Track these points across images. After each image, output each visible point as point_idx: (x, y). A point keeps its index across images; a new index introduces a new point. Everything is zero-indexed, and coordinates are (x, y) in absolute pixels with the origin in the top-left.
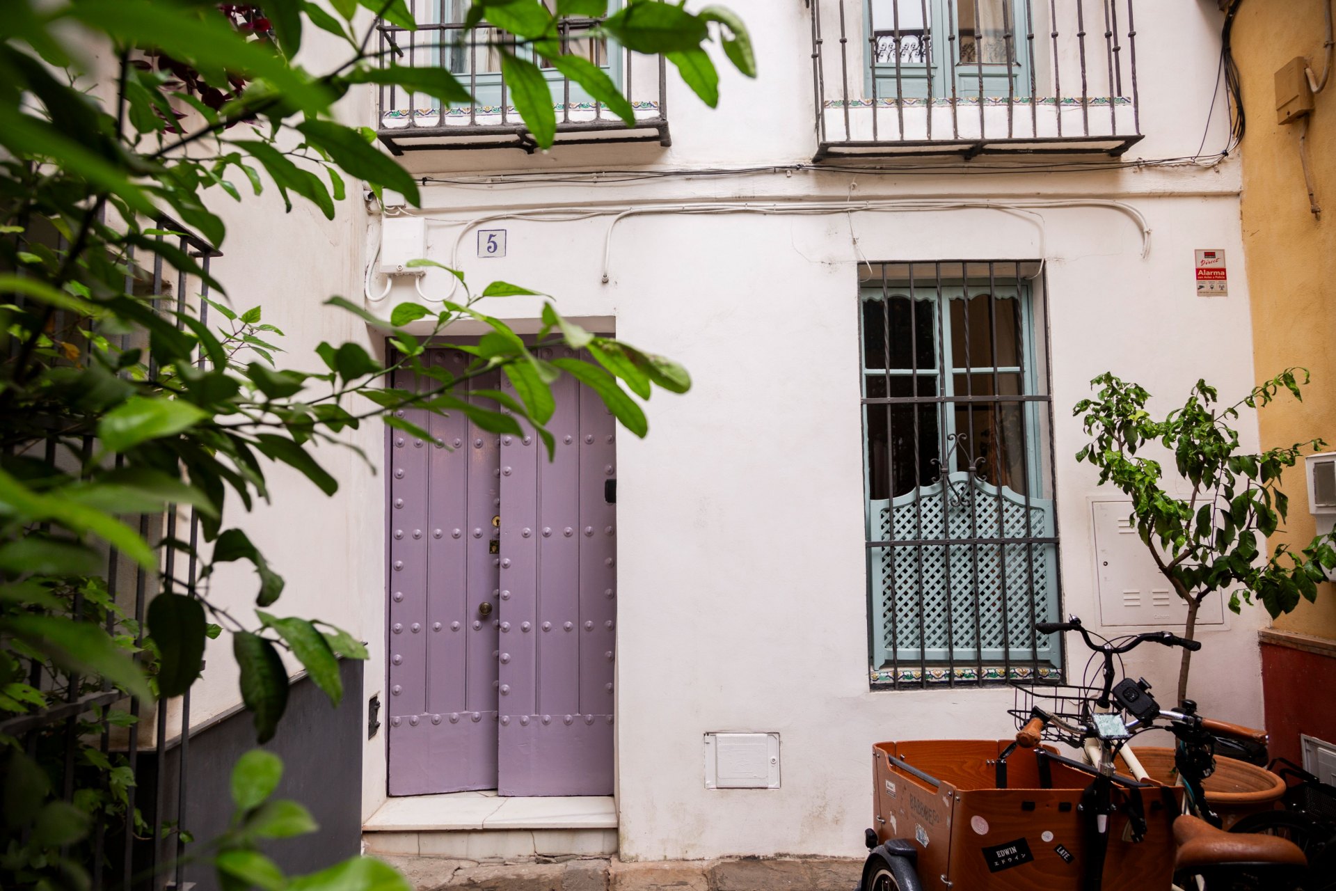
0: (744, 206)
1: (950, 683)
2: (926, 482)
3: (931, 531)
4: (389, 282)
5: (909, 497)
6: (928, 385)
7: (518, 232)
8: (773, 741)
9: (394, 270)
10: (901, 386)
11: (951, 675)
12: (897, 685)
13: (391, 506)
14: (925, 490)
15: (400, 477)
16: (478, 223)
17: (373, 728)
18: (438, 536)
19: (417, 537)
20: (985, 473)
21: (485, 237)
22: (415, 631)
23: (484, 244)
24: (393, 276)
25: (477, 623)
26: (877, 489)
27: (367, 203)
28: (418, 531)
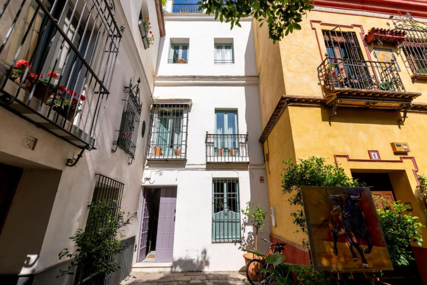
0: (197, 169)
1: (224, 242)
2: (221, 210)
3: (222, 218)
4: (145, 179)
5: (219, 213)
6: (222, 196)
8: (197, 252)
10: (218, 196)
11: (224, 241)
12: (216, 243)
14: (221, 212)
16: (159, 171)
17: (135, 250)
20: (230, 209)
23: (160, 174)
26: (215, 212)
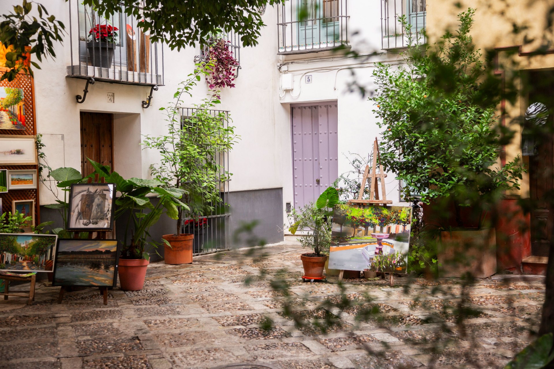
4: (285, 92)
7: (315, 76)
9: (285, 89)
13: (293, 152)
15: (295, 143)
16: (305, 74)
18: (305, 160)
19: (300, 160)
21: (307, 77)
22: (300, 186)
23: (307, 80)
24: (285, 90)
25: (317, 185)
27: (279, 70)
28: (300, 159)
